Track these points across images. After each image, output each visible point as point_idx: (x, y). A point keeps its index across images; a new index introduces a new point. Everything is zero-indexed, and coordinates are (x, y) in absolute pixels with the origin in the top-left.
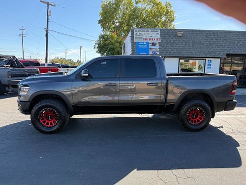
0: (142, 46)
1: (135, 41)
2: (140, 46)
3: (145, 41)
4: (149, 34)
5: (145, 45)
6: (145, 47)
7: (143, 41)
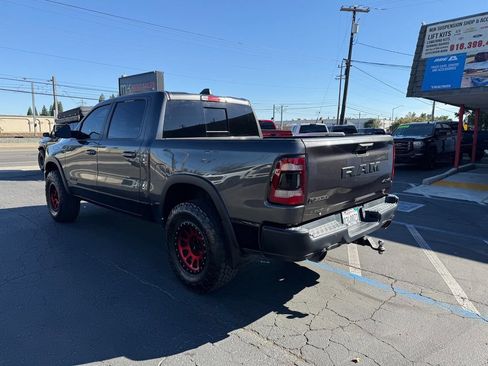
0: (444, 68)
1: (424, 56)
2: (435, 69)
3: (455, 52)
4: (472, 30)
5: (452, 62)
6: (452, 67)
7: (449, 52)
